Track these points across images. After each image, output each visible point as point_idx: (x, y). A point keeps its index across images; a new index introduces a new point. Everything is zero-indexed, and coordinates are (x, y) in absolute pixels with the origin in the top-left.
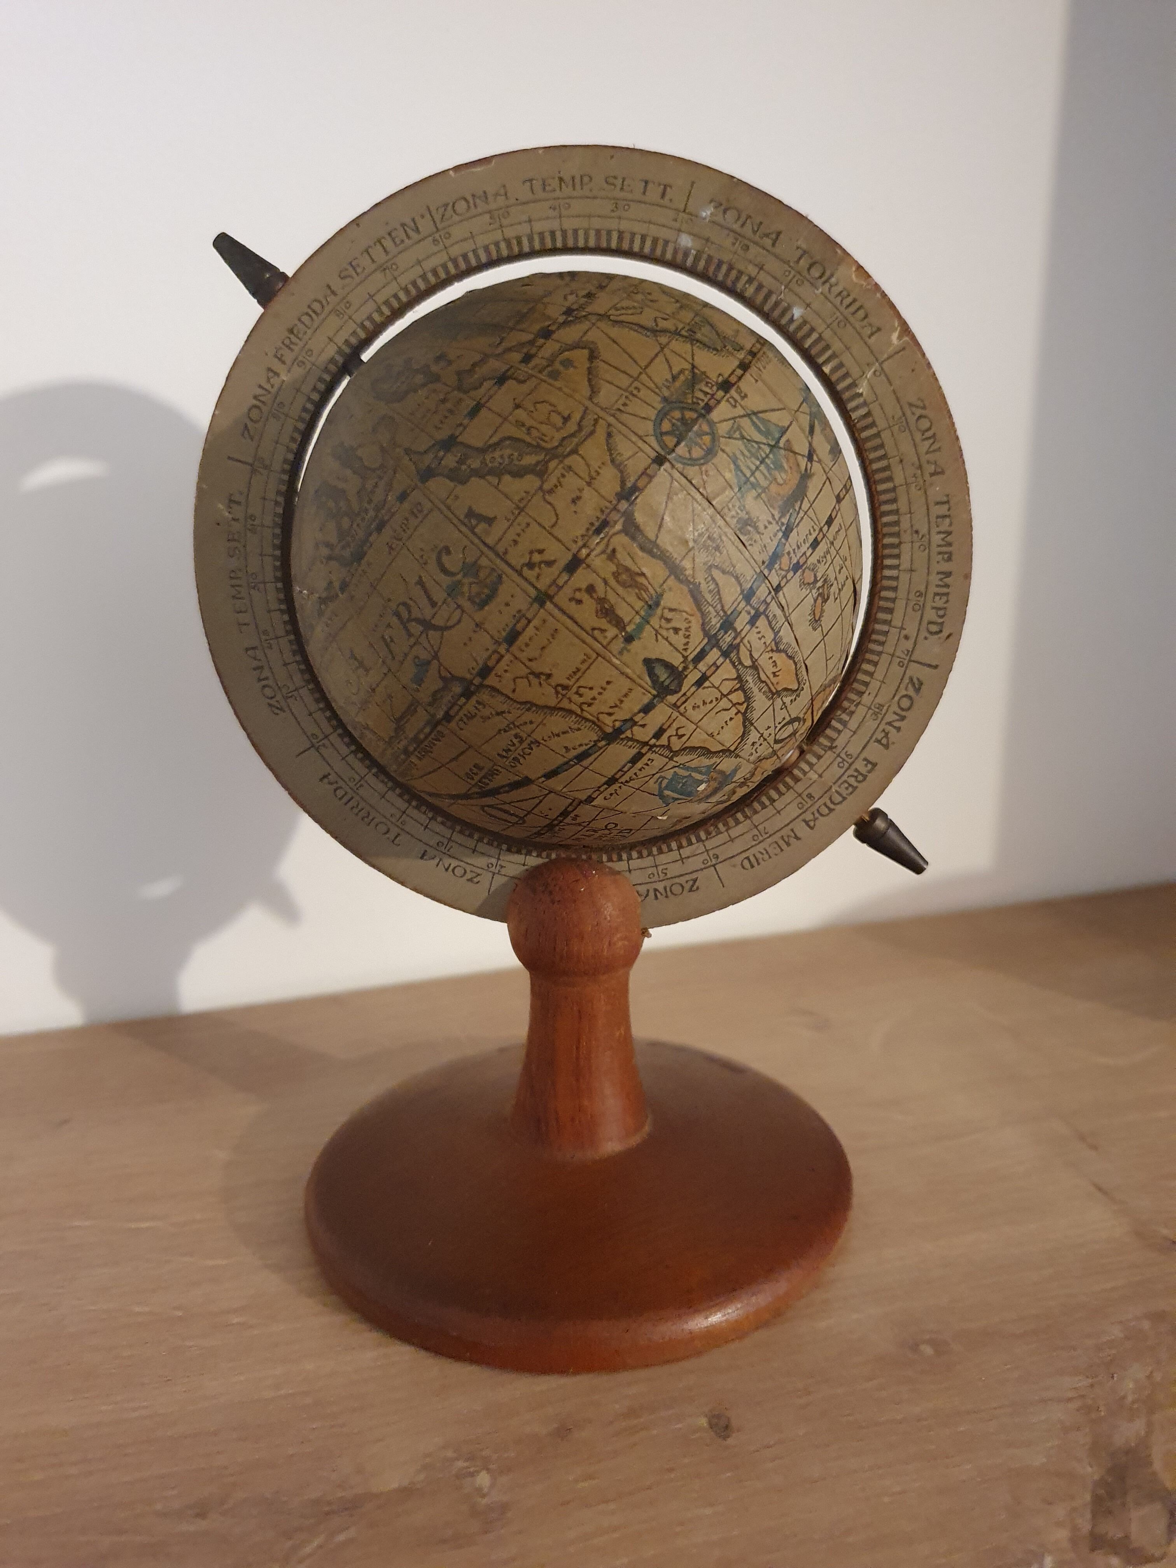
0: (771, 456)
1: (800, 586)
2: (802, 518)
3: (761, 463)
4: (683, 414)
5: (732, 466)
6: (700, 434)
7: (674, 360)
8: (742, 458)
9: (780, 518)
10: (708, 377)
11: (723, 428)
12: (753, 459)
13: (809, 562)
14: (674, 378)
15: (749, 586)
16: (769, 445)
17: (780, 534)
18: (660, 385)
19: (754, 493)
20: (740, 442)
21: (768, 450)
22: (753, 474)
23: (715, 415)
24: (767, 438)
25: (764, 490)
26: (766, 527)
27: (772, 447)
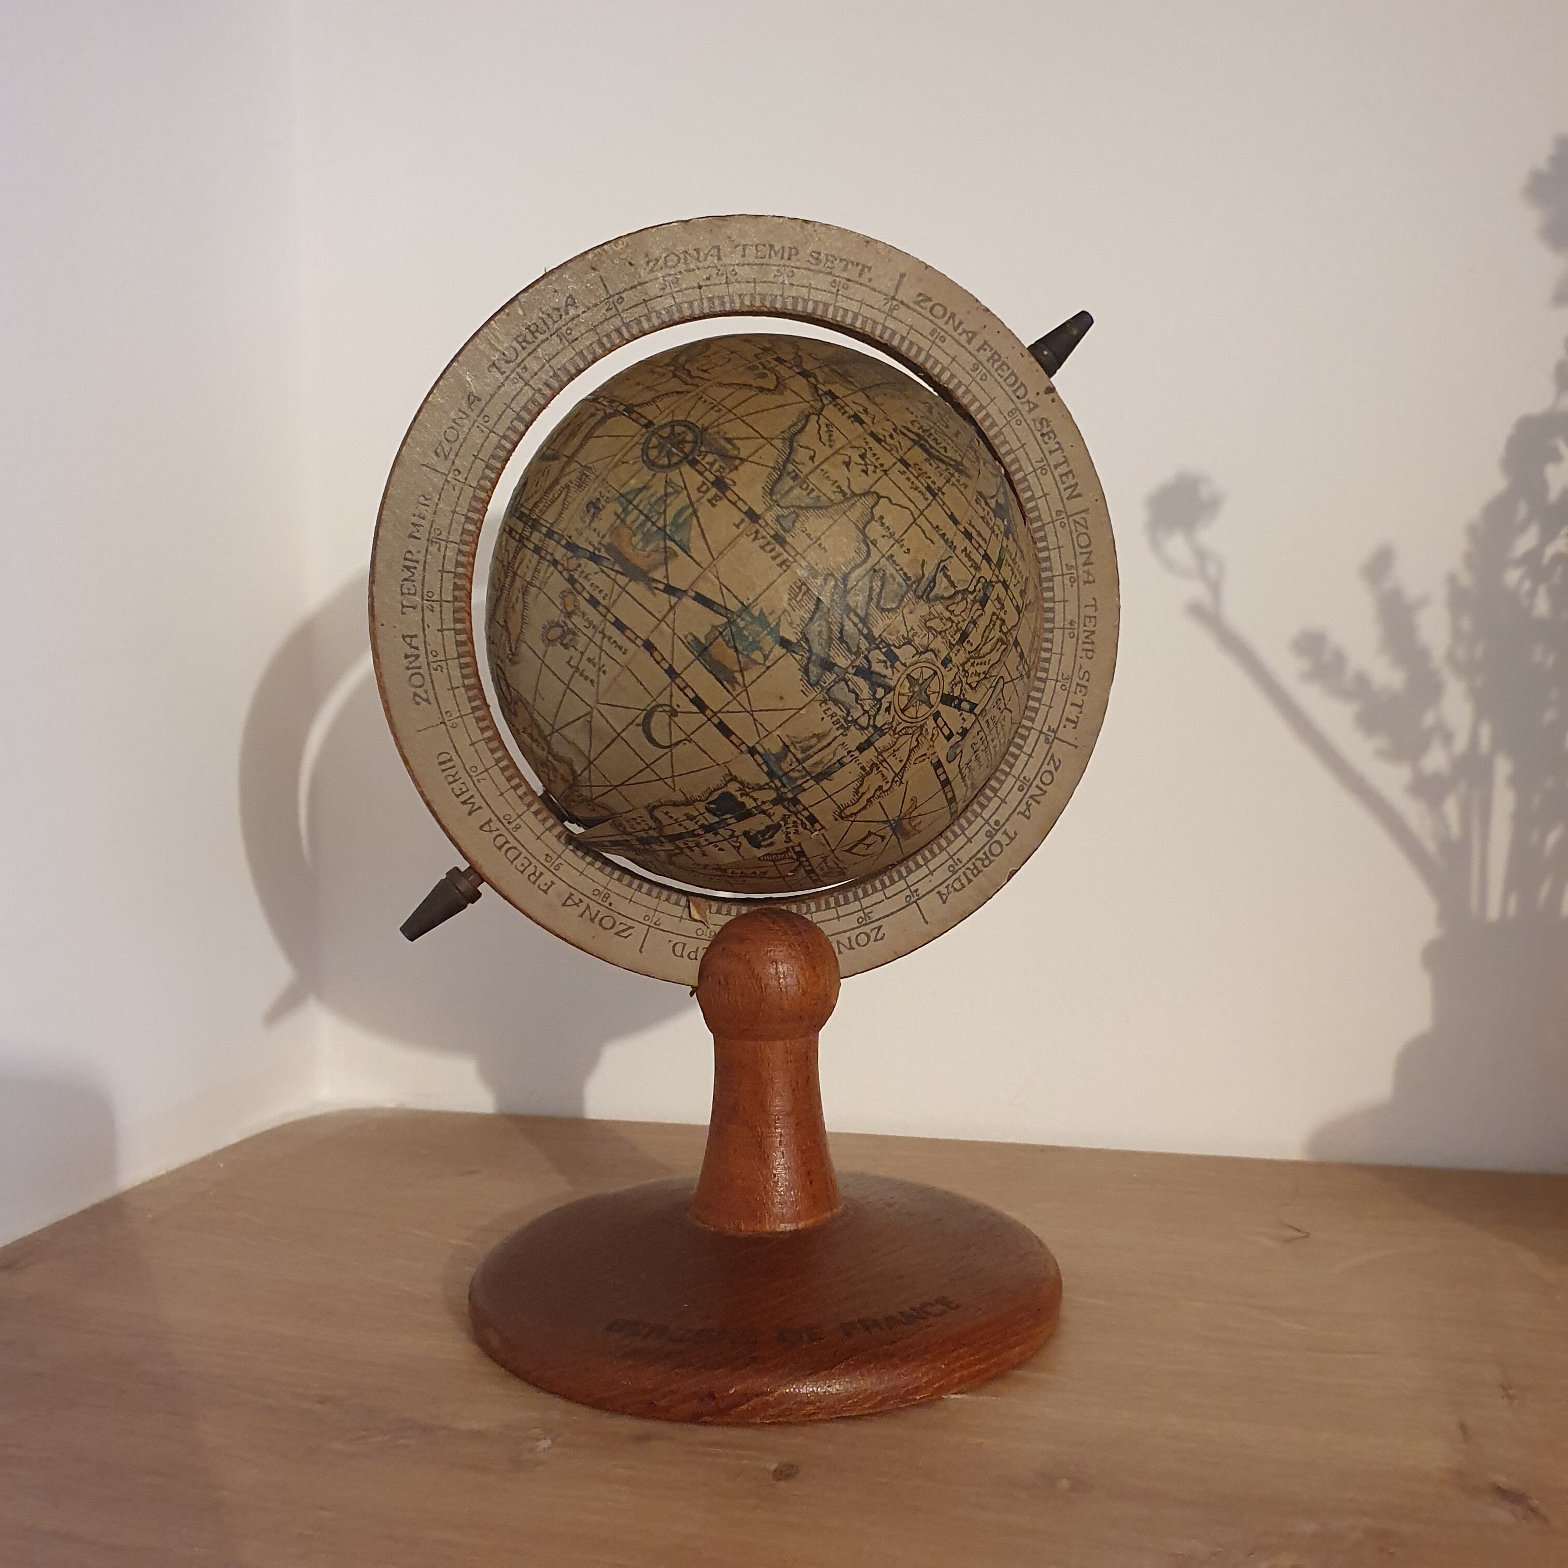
0: (655, 529)
1: (561, 593)
2: (608, 576)
3: (646, 516)
4: (688, 442)
5: (641, 486)
6: (669, 454)
7: (751, 446)
8: (648, 495)
9: (603, 545)
10: (731, 471)
11: (674, 475)
12: (648, 506)
13: (579, 598)
14: (729, 440)
15: (556, 530)
16: (665, 526)
17: (591, 549)
18: (721, 427)
19: (620, 510)
20: (663, 493)
21: (660, 524)
22: (636, 507)
23: (686, 468)
24: (672, 524)
25: (623, 521)
26: (595, 530)
27: (662, 529)
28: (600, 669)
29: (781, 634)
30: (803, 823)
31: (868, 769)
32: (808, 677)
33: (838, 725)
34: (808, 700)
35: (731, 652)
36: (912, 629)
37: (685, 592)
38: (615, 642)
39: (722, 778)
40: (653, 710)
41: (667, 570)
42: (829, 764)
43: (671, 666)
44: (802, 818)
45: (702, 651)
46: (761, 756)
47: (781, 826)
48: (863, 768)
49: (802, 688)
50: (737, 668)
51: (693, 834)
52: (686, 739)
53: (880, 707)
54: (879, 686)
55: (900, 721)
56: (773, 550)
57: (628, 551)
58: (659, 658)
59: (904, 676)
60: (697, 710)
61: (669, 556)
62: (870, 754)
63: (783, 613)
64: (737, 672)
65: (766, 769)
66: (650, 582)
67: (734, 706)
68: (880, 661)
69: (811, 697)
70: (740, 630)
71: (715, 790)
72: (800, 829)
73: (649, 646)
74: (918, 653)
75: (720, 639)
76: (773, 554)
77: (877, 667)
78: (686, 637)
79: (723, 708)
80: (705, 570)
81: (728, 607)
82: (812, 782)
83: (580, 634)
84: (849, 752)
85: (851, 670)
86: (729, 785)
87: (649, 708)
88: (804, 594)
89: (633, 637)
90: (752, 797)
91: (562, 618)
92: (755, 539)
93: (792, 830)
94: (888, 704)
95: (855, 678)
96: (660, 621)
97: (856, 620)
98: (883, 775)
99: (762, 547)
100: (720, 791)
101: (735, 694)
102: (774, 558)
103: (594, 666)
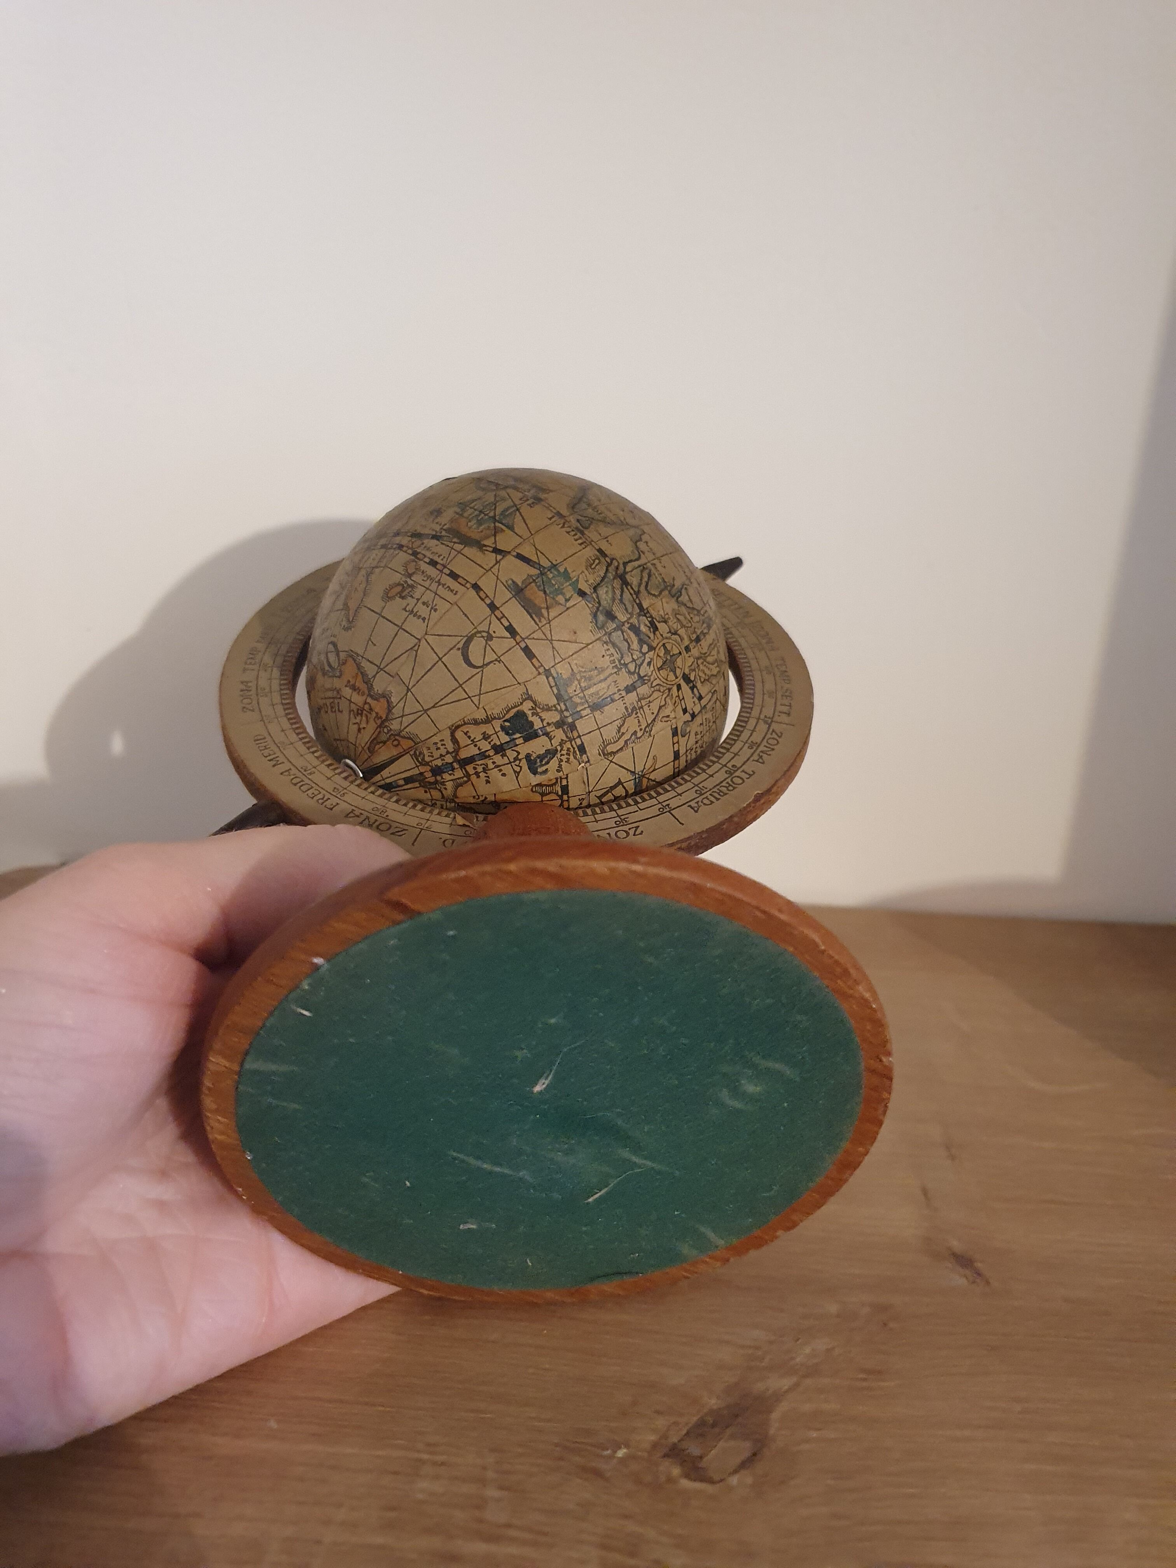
0: (487, 517)
1: (404, 563)
2: (447, 546)
3: (480, 512)
5: (476, 498)
6: (497, 485)
7: (557, 486)
8: (481, 502)
9: (444, 530)
10: (544, 494)
11: (501, 493)
12: (482, 507)
13: (421, 562)
15: (402, 531)
17: (434, 533)
19: (459, 510)
20: (493, 500)
21: (492, 514)
22: (472, 508)
23: (511, 490)
24: (501, 515)
25: (461, 515)
26: (437, 523)
27: (494, 517)
28: (432, 608)
29: (580, 586)
30: (575, 752)
31: (630, 711)
32: (596, 621)
33: (614, 665)
34: (594, 639)
35: (541, 594)
36: (667, 614)
37: (509, 552)
38: (448, 587)
39: (520, 697)
40: (474, 635)
41: (495, 539)
42: (604, 697)
43: (492, 602)
44: (575, 746)
45: (518, 591)
46: (554, 678)
47: (557, 750)
48: (626, 708)
49: (591, 628)
50: (544, 605)
51: (483, 755)
52: (496, 660)
53: (644, 660)
54: (645, 643)
55: (656, 677)
56: (574, 535)
57: (464, 530)
58: (483, 596)
59: (661, 644)
60: (509, 636)
61: (496, 532)
62: (632, 697)
63: (581, 573)
64: (544, 608)
65: (556, 691)
66: (481, 547)
67: (539, 634)
68: (646, 625)
69: (597, 637)
70: (550, 580)
71: (513, 708)
72: (572, 757)
73: (476, 587)
74: (670, 632)
75: (533, 584)
76: (576, 537)
77: (643, 629)
78: (507, 581)
79: (530, 635)
80: (524, 540)
81: (541, 563)
82: (588, 711)
83: (419, 586)
84: (619, 690)
85: (627, 625)
86: (524, 703)
87: (469, 635)
88: (596, 565)
89: (463, 582)
90: (540, 717)
91: (404, 579)
92: (563, 527)
93: (564, 758)
94: (649, 660)
95: (629, 631)
96: (487, 571)
97: (632, 592)
98: (639, 722)
99: (568, 533)
100: (516, 709)
101: (540, 625)
102: (576, 540)
103: (428, 607)
